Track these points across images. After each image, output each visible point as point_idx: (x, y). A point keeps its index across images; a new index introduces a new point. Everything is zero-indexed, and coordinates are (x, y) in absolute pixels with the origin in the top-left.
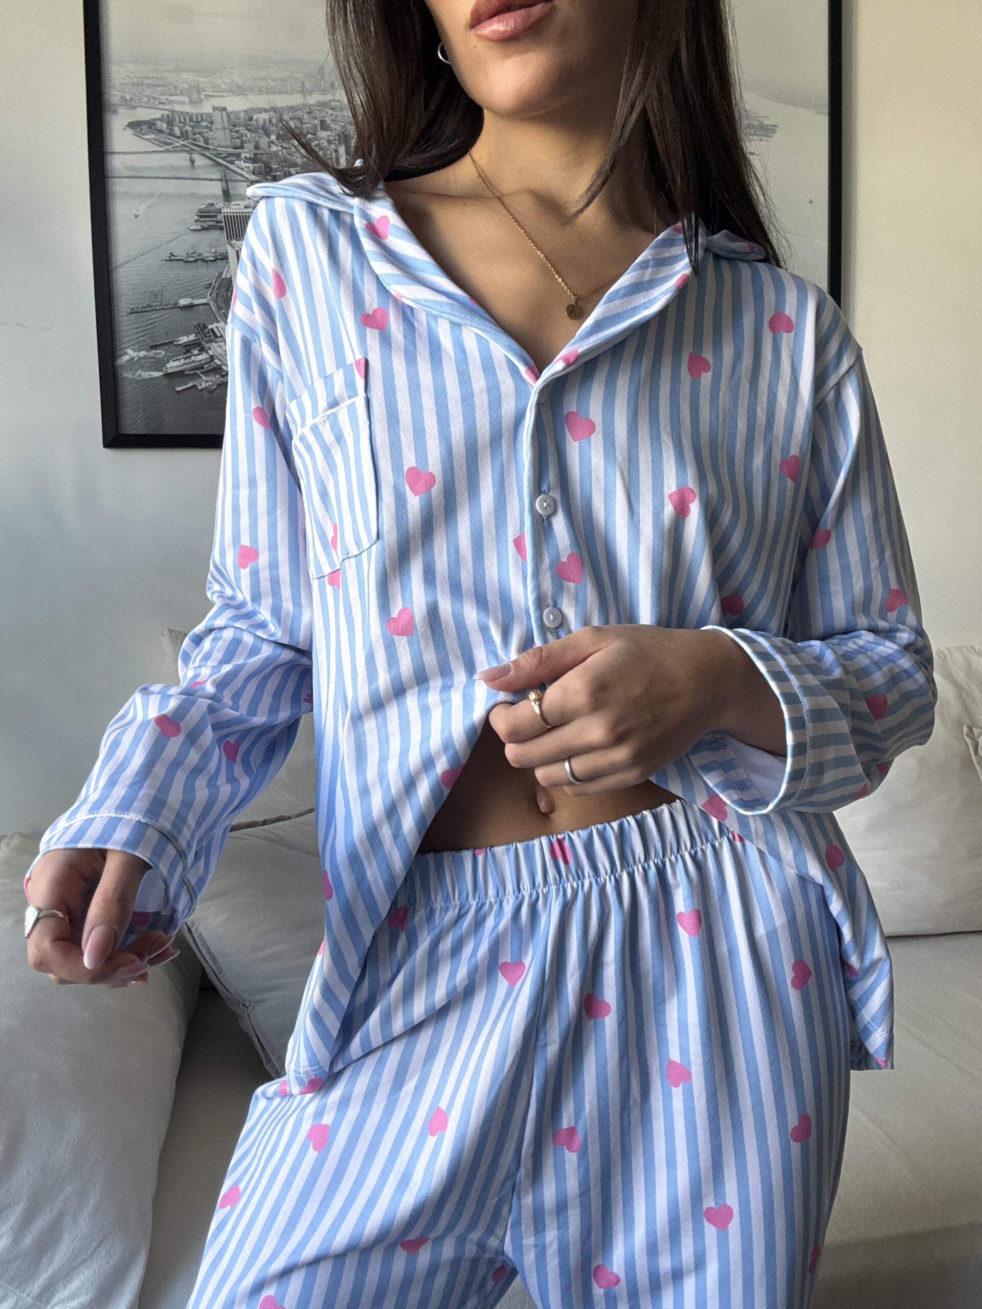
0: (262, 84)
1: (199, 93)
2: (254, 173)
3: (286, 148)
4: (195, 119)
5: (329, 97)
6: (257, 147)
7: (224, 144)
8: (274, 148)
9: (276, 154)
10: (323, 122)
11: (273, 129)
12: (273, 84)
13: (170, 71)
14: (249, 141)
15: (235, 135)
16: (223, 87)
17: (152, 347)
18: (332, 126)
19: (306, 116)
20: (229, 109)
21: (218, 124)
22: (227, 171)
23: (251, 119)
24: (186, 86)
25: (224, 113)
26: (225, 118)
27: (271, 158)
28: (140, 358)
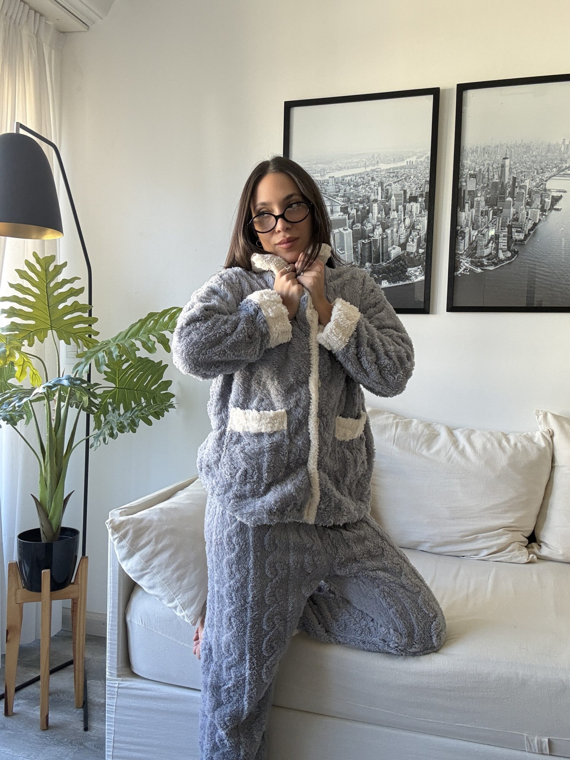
0: (349, 165)
1: (324, 172)
2: (343, 202)
3: (356, 190)
4: (322, 182)
5: (376, 167)
6: (345, 191)
7: (332, 191)
8: (352, 191)
9: (352, 193)
10: (372, 178)
11: (352, 183)
12: (353, 164)
13: (314, 164)
14: (342, 189)
15: (337, 187)
16: (334, 168)
18: (376, 179)
19: (366, 176)
20: (335, 177)
21: (330, 184)
22: (333, 202)
23: (344, 180)
24: (319, 169)
25: (333, 179)
26: (334, 181)
27: (350, 195)
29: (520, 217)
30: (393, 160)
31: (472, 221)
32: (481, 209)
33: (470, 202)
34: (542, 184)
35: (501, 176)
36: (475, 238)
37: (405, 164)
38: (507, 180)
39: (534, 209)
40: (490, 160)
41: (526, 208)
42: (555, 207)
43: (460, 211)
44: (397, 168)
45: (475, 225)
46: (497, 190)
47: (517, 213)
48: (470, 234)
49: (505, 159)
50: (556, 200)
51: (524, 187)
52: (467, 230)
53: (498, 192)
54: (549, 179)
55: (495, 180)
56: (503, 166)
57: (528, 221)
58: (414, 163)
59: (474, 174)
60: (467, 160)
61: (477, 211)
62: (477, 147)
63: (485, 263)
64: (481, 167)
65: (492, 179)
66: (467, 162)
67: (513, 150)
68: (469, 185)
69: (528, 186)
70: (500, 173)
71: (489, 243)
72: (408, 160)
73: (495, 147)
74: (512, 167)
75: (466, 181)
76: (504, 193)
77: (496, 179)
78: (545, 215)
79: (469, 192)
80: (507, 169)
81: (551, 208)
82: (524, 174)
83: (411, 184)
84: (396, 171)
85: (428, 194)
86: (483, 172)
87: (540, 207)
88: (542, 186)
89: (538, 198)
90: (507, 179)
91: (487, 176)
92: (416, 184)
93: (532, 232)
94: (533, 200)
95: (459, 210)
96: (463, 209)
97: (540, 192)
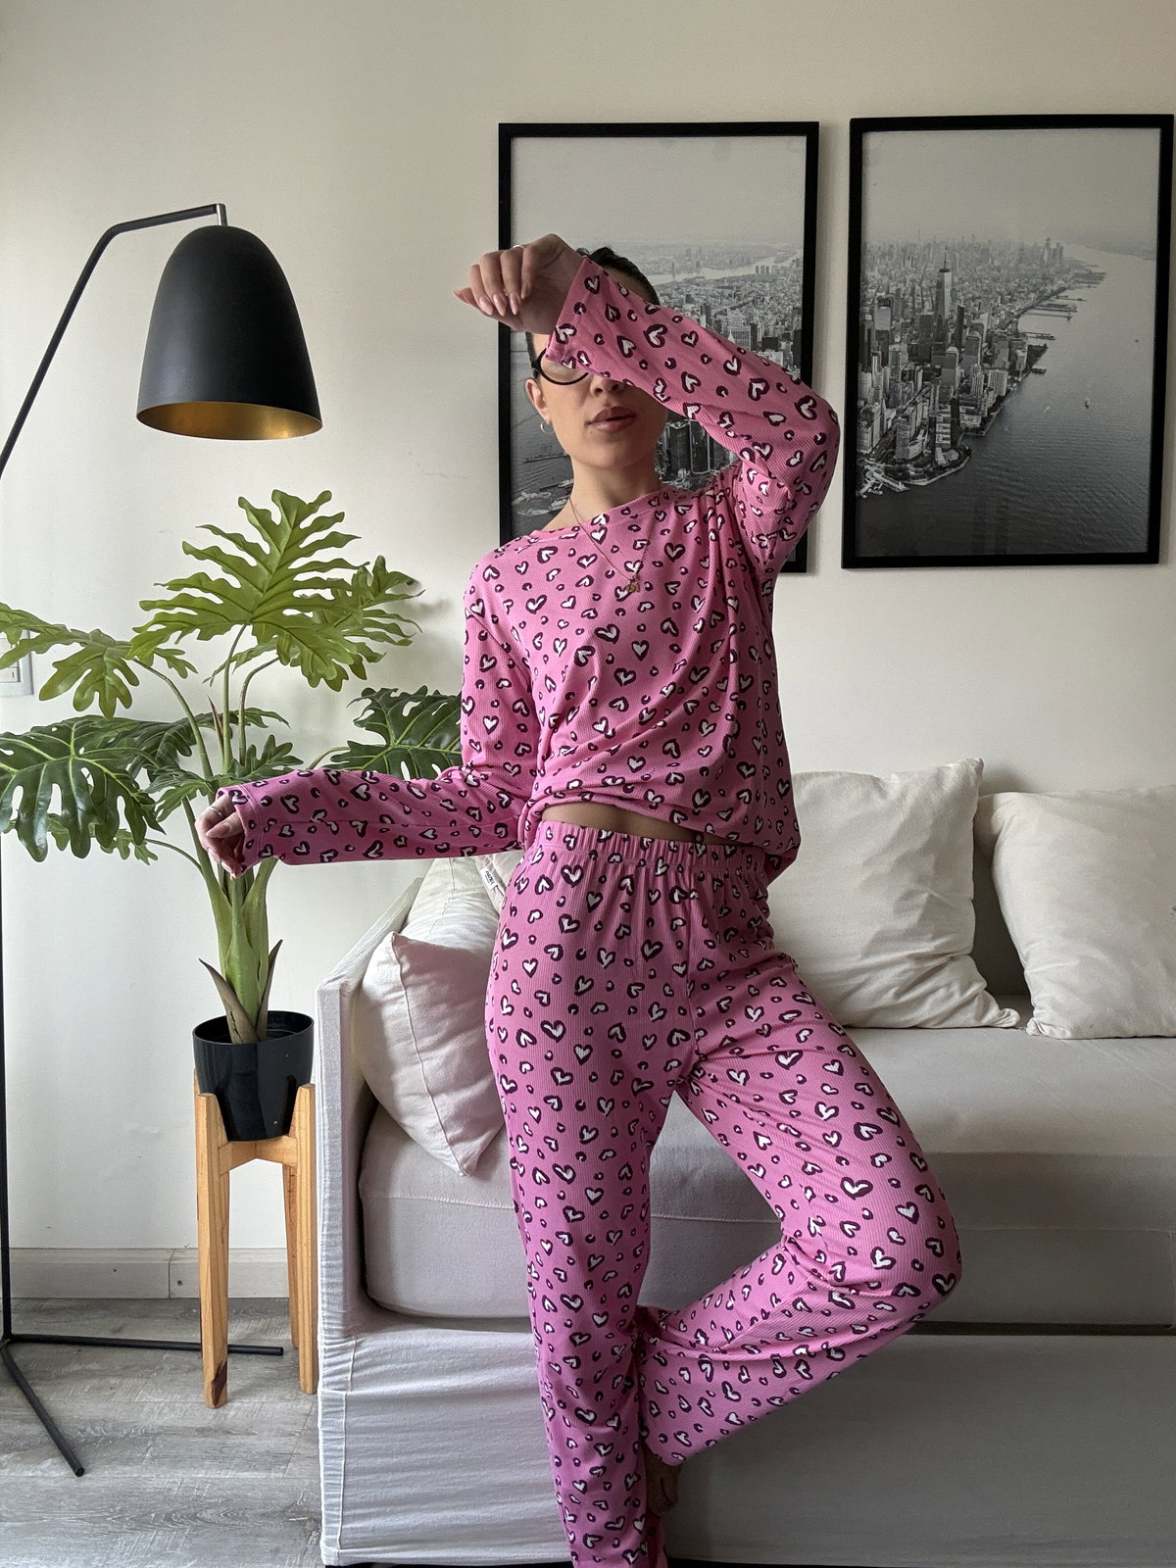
10: (688, 296)
17: (542, 490)
18: (696, 299)
19: (674, 292)
28: (531, 499)
29: (974, 384)
30: (728, 261)
31: (885, 391)
32: (901, 368)
33: (880, 352)
34: (1011, 322)
35: (937, 304)
36: (893, 424)
37: (754, 272)
38: (947, 314)
39: (997, 371)
40: (915, 272)
41: (983, 368)
42: (1034, 367)
43: (863, 370)
44: (737, 279)
45: (891, 400)
46: (930, 332)
47: (967, 377)
48: (882, 414)
49: (942, 271)
50: (1036, 353)
51: (978, 327)
52: (876, 408)
53: (932, 335)
54: (1023, 313)
55: (926, 312)
56: (940, 285)
57: (987, 393)
58: (770, 271)
59: (887, 298)
60: (872, 270)
61: (894, 371)
62: (891, 246)
63: (912, 473)
64: (901, 285)
65: (921, 310)
66: (872, 274)
67: (957, 255)
68: (879, 320)
69: (985, 324)
70: (934, 299)
71: (917, 434)
72: (760, 264)
73: (925, 247)
74: (957, 288)
75: (872, 312)
76: (943, 338)
77: (928, 311)
78: (1017, 382)
79: (878, 331)
80: (947, 291)
81: (1029, 369)
82: (978, 301)
83: (766, 314)
84: (735, 284)
85: (800, 334)
86: (904, 295)
87: (1007, 366)
88: (1010, 326)
89: (1004, 347)
90: (949, 310)
91: (910, 304)
92: (775, 314)
93: (994, 414)
94: (996, 352)
95: (860, 368)
96: (868, 368)
97: (1008, 338)
